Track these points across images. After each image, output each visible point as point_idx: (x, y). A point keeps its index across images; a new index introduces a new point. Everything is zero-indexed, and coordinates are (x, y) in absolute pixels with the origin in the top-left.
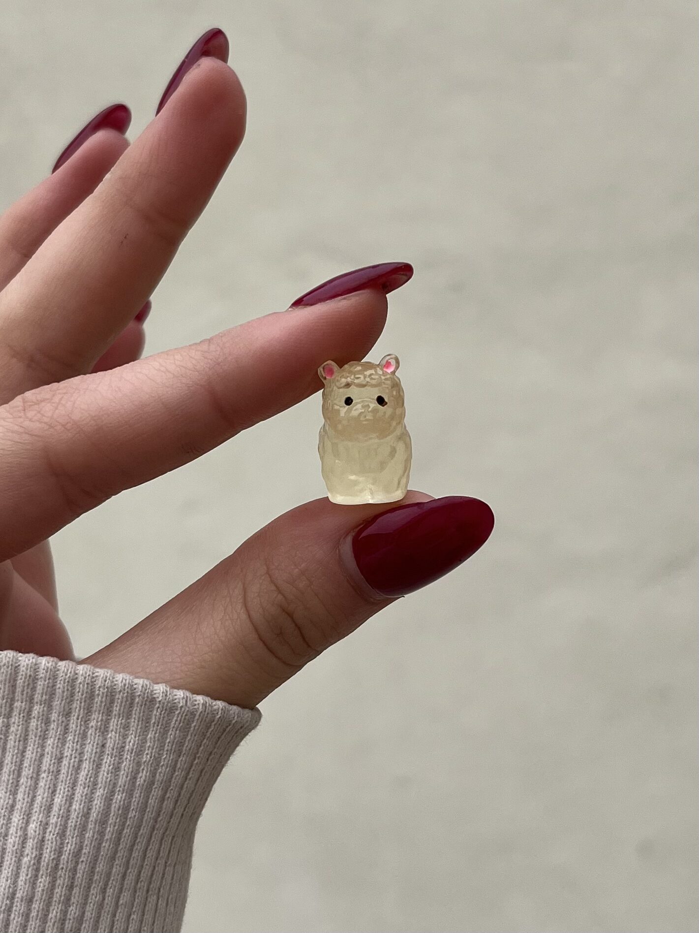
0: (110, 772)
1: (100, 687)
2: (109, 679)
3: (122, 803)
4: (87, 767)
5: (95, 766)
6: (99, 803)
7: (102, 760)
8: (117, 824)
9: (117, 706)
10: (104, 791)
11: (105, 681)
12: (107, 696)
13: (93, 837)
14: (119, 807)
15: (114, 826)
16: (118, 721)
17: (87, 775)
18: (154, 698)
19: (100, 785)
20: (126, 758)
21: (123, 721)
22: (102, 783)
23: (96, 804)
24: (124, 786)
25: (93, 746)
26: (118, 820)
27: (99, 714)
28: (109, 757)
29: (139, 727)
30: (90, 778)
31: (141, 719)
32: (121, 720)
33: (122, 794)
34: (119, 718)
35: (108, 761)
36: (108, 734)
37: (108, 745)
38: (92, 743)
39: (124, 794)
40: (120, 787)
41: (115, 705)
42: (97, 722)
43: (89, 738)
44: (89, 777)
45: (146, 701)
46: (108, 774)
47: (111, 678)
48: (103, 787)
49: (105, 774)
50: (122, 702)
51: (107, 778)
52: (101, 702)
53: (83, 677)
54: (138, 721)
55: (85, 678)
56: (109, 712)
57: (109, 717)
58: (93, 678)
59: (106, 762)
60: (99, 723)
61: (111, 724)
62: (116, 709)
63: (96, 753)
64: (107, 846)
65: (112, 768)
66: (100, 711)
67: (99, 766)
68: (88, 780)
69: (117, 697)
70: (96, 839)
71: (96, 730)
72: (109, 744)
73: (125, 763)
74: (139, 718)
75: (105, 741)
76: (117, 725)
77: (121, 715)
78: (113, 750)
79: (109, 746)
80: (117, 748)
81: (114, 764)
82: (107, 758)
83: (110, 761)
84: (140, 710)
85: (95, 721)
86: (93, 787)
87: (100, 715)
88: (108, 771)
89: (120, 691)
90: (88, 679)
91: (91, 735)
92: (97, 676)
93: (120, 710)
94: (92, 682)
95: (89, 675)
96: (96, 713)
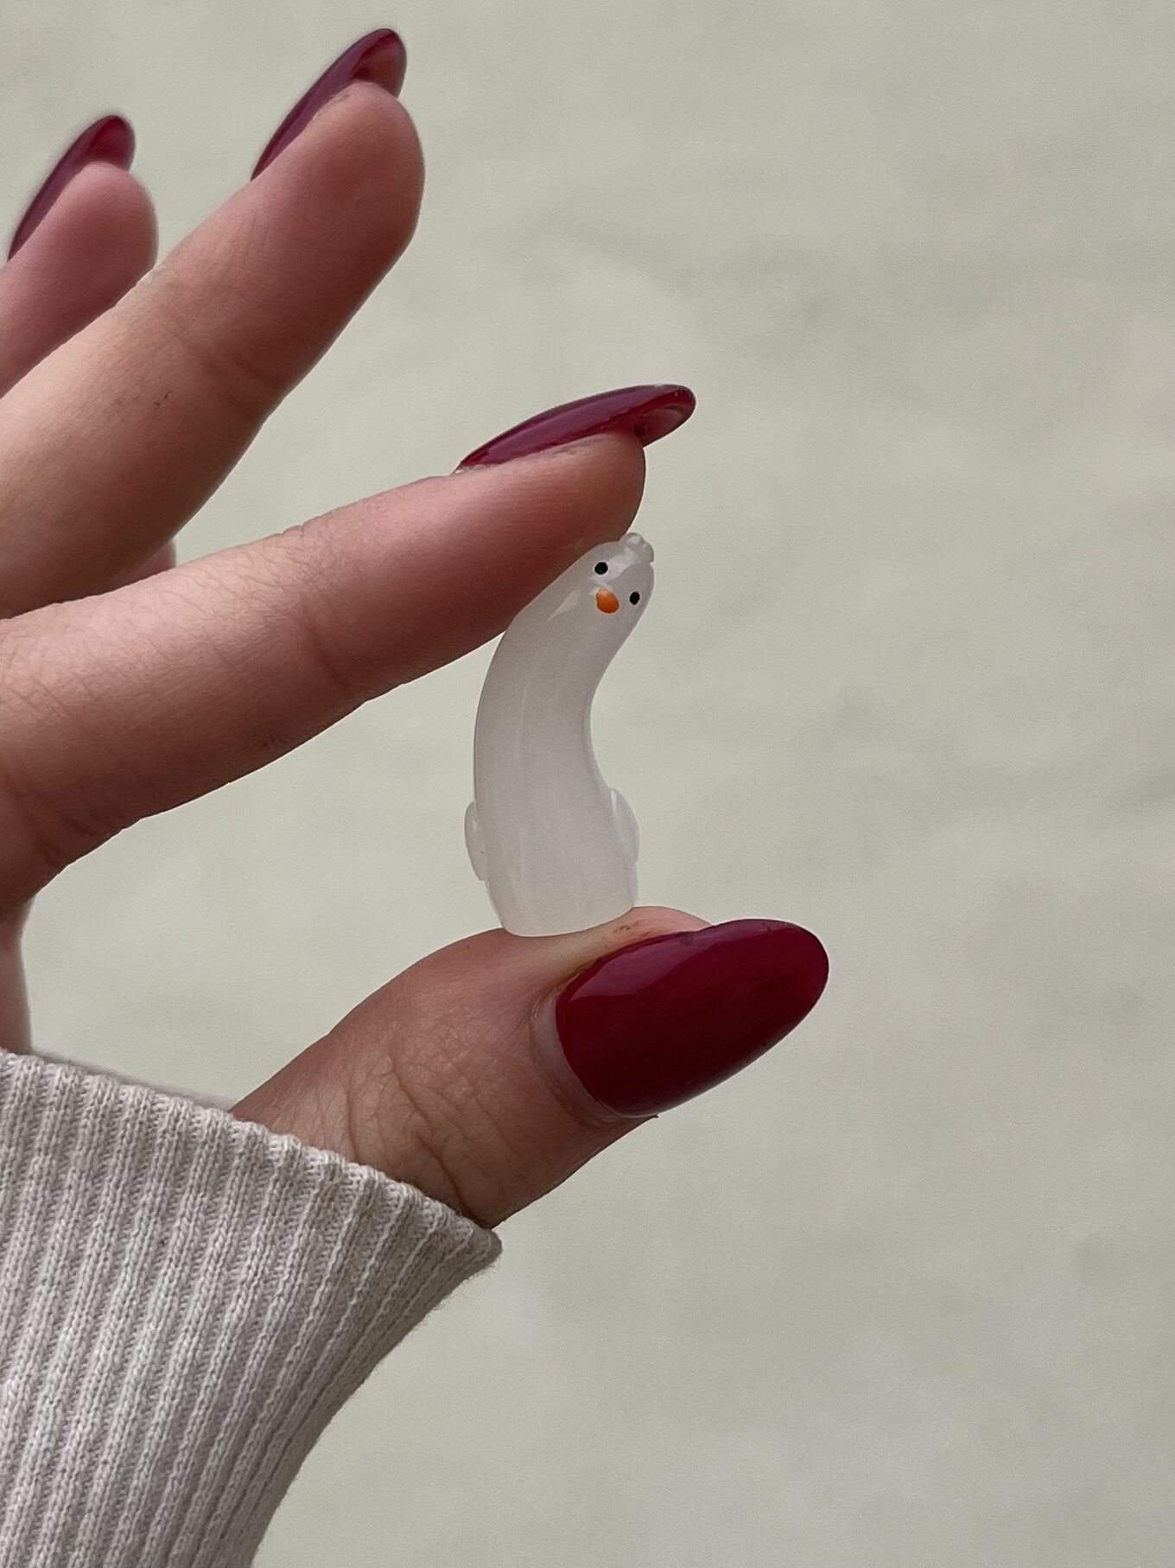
0: (171, 1293)
1: (164, 1132)
2: (184, 1118)
3: (190, 1354)
4: (128, 1278)
5: (142, 1280)
6: (145, 1349)
7: (157, 1269)
8: (179, 1395)
9: (195, 1170)
10: (157, 1327)
11: (176, 1121)
12: (176, 1149)
13: (129, 1414)
14: (185, 1361)
15: (173, 1399)
16: (195, 1199)
17: (127, 1295)
18: (270, 1161)
19: (149, 1315)
20: (207, 1271)
21: (205, 1199)
22: (154, 1310)
23: (140, 1351)
24: (198, 1322)
25: (143, 1241)
26: (181, 1387)
27: (159, 1181)
28: (172, 1265)
29: (236, 1213)
30: (132, 1300)
31: (240, 1199)
32: (202, 1197)
33: (192, 1337)
34: (198, 1192)
35: (170, 1272)
36: (174, 1222)
37: (172, 1242)
38: (141, 1234)
39: (195, 1339)
40: (190, 1323)
41: (194, 1167)
42: (155, 1196)
43: (136, 1226)
44: (130, 1297)
45: (253, 1165)
46: (166, 1296)
47: (188, 1116)
48: (155, 1319)
49: (162, 1296)
50: (206, 1164)
51: (164, 1304)
52: (166, 1159)
53: (133, 1110)
54: (236, 1202)
55: (137, 1112)
56: (178, 1178)
57: (179, 1190)
58: (152, 1112)
59: (165, 1274)
60: (158, 1199)
61: (183, 1203)
62: (193, 1174)
63: (146, 1254)
64: (156, 1438)
65: (176, 1286)
66: (161, 1175)
67: (150, 1280)
68: (127, 1304)
69: (198, 1152)
70: (134, 1420)
71: (151, 1211)
72: (175, 1239)
73: (202, 1279)
74: (237, 1197)
75: (167, 1234)
76: (193, 1206)
77: (203, 1188)
78: (181, 1251)
79: (175, 1244)
80: (189, 1249)
81: (179, 1279)
82: (169, 1266)
83: (174, 1273)
84: (241, 1181)
85: (151, 1194)
86: (137, 1318)
87: (162, 1184)
88: (168, 1289)
89: (205, 1143)
90: (143, 1114)
91: (141, 1219)
92: (160, 1110)
93: (201, 1177)
94: (149, 1120)
95: (145, 1107)
96: (155, 1180)
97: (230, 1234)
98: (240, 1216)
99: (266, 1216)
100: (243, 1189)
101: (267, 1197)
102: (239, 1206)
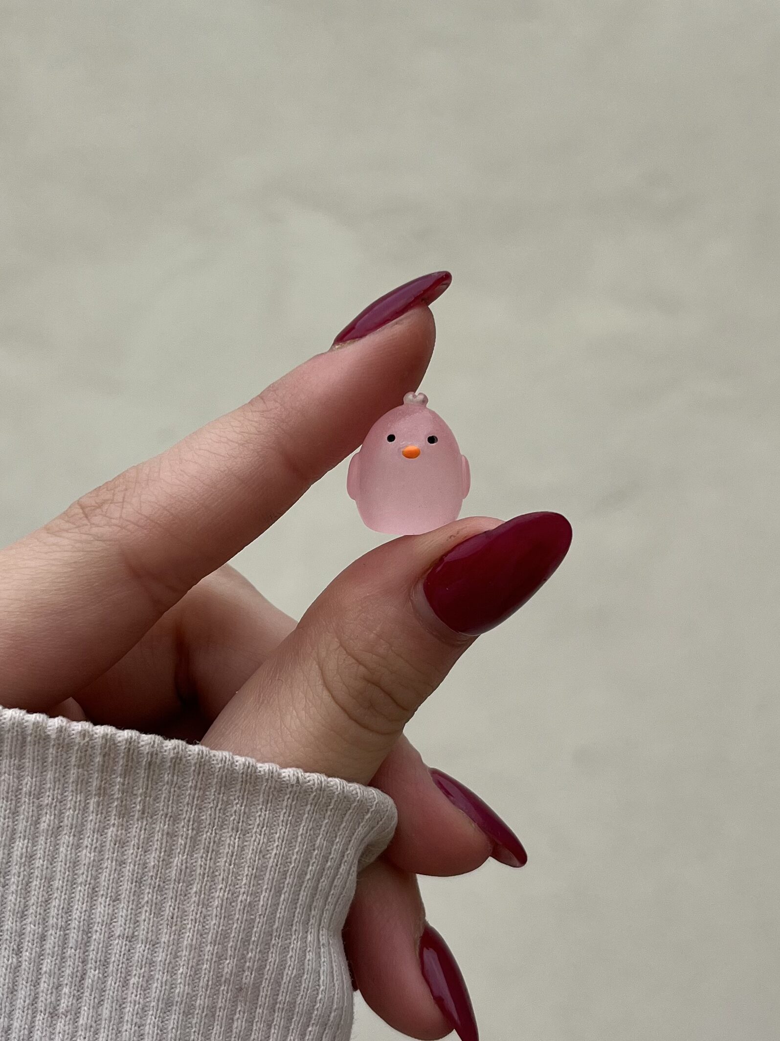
97: (34, 779)
98: (38, 768)
99: (52, 766)
100: (36, 753)
101: (50, 756)
102: (36, 763)
